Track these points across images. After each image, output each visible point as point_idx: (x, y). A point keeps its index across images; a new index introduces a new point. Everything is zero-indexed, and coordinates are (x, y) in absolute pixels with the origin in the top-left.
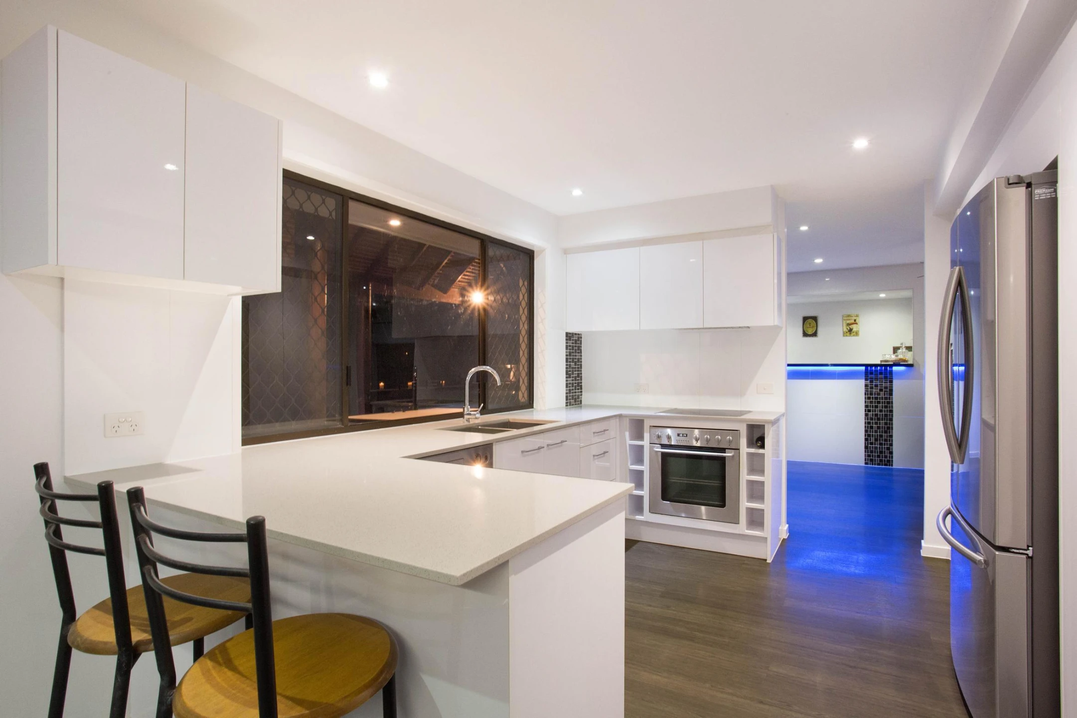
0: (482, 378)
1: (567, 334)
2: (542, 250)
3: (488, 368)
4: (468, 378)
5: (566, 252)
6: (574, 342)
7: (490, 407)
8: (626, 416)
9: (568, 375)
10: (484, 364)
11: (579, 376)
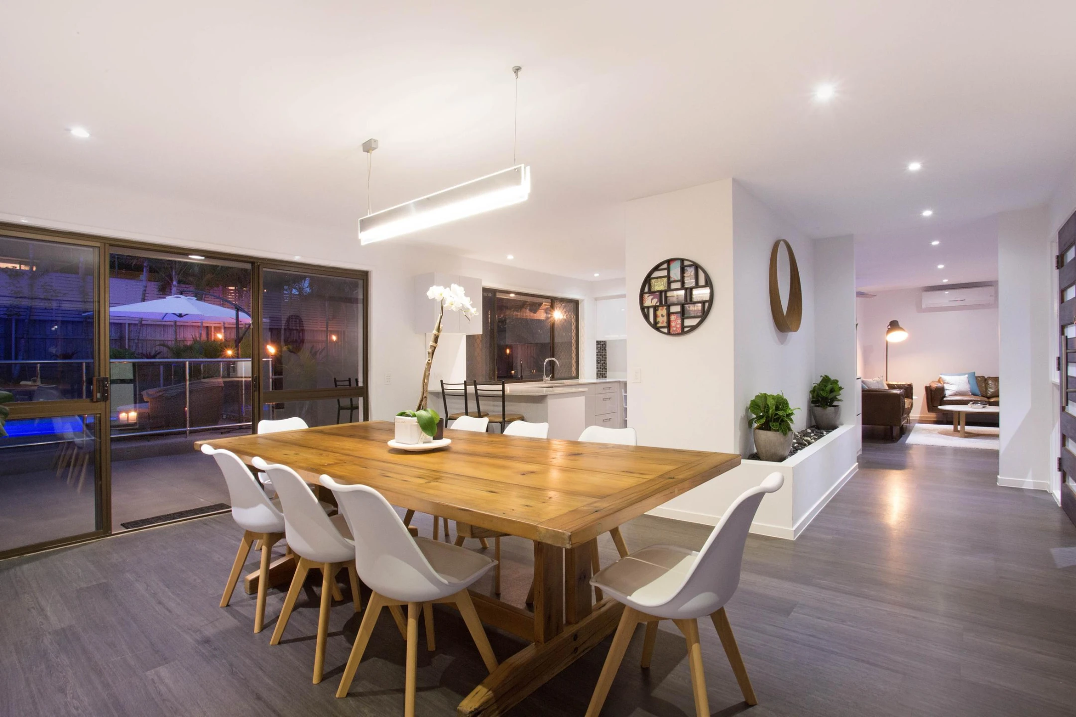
0: (552, 364)
1: (597, 341)
2: (583, 300)
3: (554, 359)
4: (545, 363)
5: (596, 299)
6: (602, 347)
7: (556, 376)
8: (622, 382)
9: (598, 362)
10: (553, 357)
11: (605, 363)
